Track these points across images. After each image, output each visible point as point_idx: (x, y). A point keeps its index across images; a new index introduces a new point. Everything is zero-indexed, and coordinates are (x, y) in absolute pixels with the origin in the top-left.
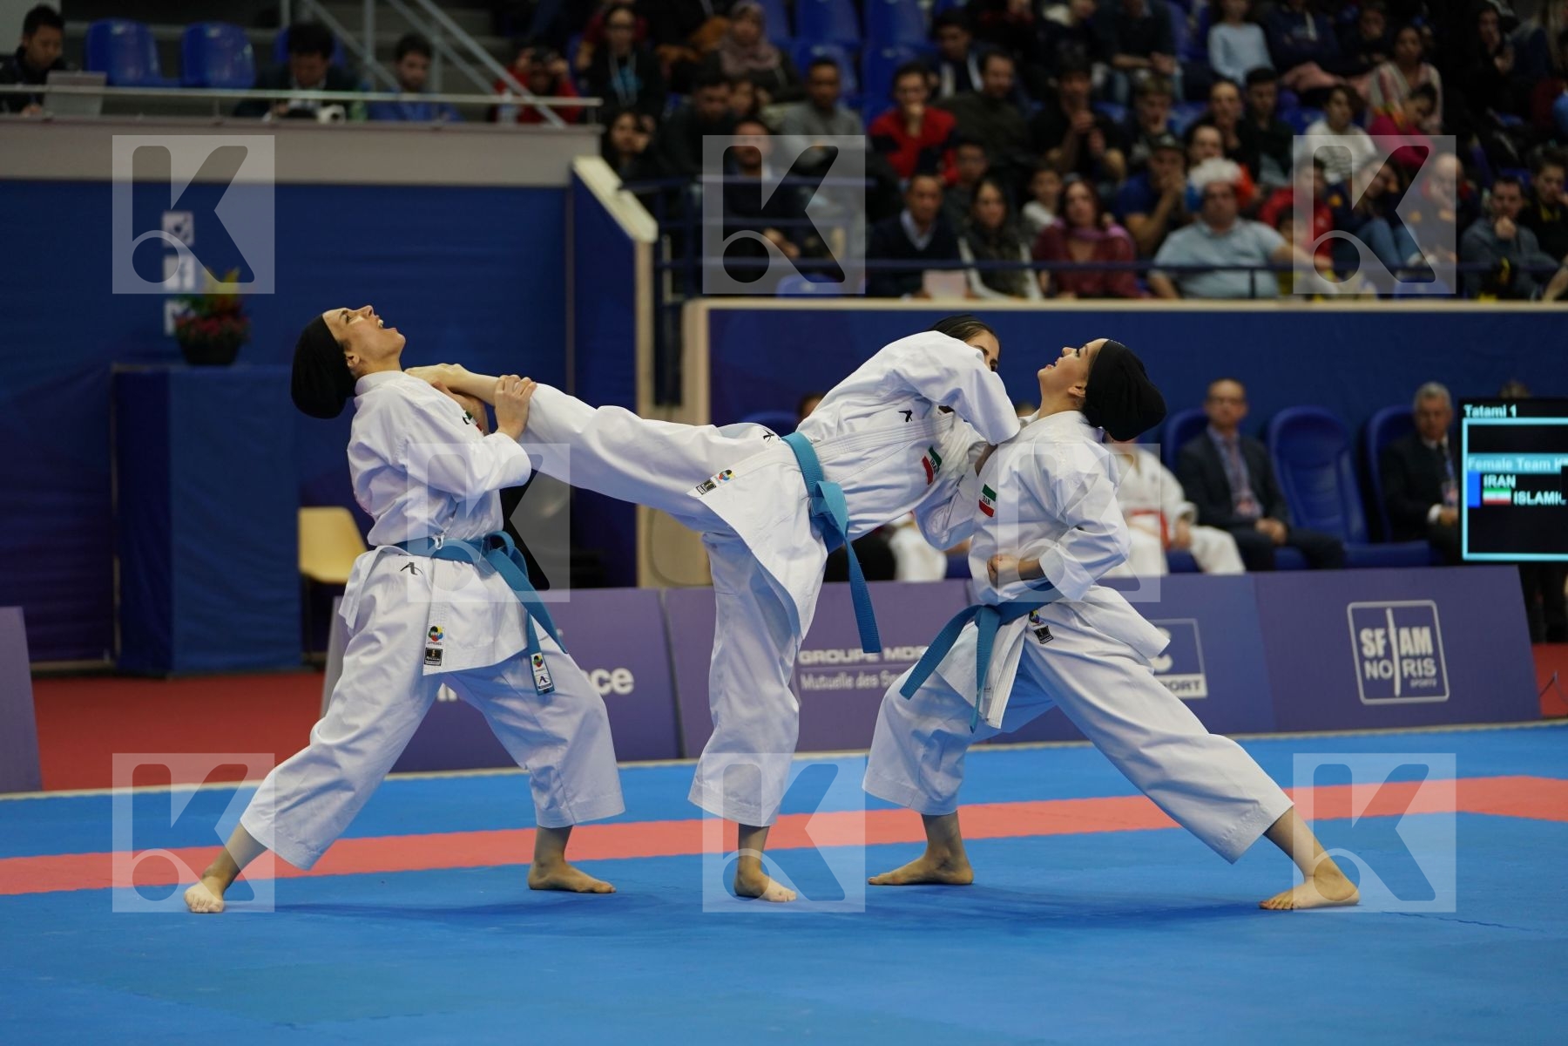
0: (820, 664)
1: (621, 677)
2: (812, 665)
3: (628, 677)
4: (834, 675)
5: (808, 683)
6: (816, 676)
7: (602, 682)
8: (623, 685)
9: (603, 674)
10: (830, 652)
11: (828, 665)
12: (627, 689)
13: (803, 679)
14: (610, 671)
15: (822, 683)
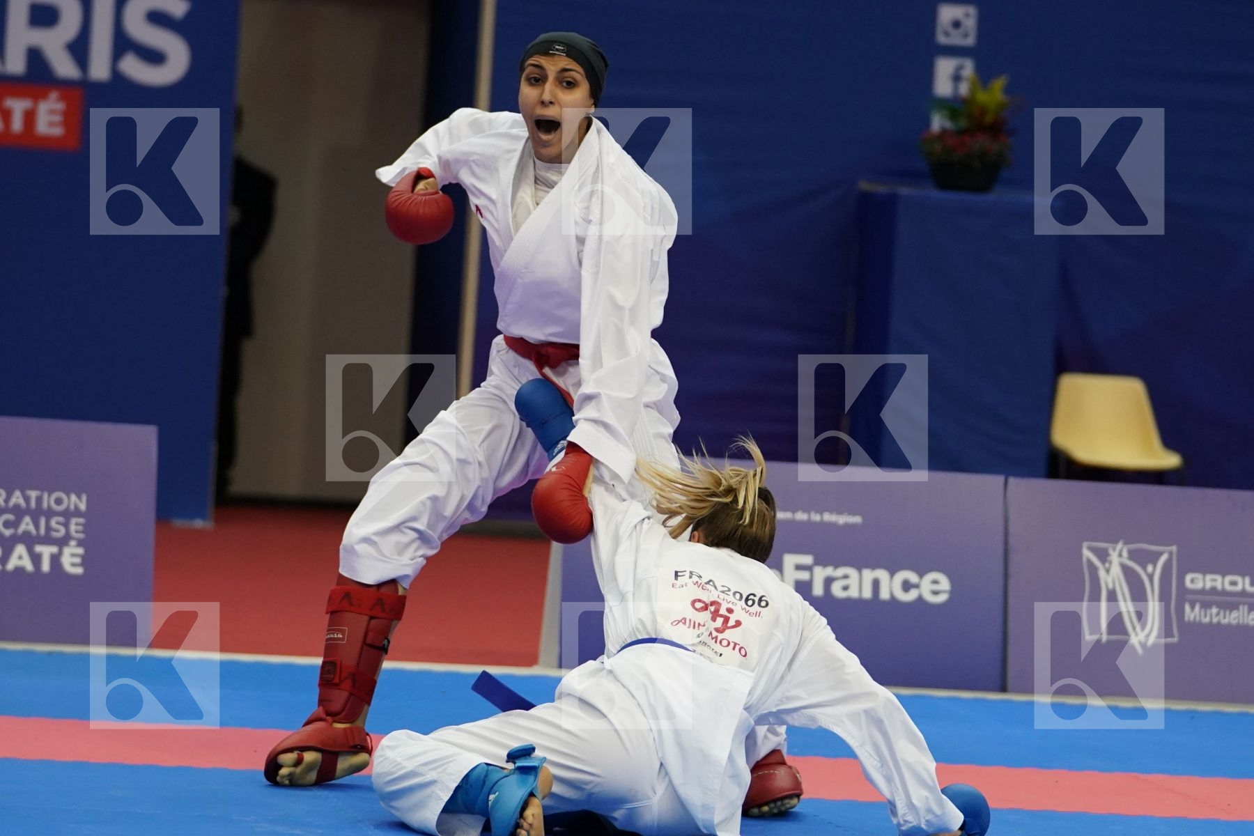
0: (1213, 590)
1: (935, 582)
2: (1203, 592)
3: (945, 584)
4: (1233, 607)
5: (1192, 614)
6: (1206, 606)
7: (907, 586)
8: (936, 593)
9: (912, 577)
10: (1228, 579)
11: (1224, 593)
12: (942, 598)
13: (1187, 608)
14: (921, 575)
15: (1214, 616)
